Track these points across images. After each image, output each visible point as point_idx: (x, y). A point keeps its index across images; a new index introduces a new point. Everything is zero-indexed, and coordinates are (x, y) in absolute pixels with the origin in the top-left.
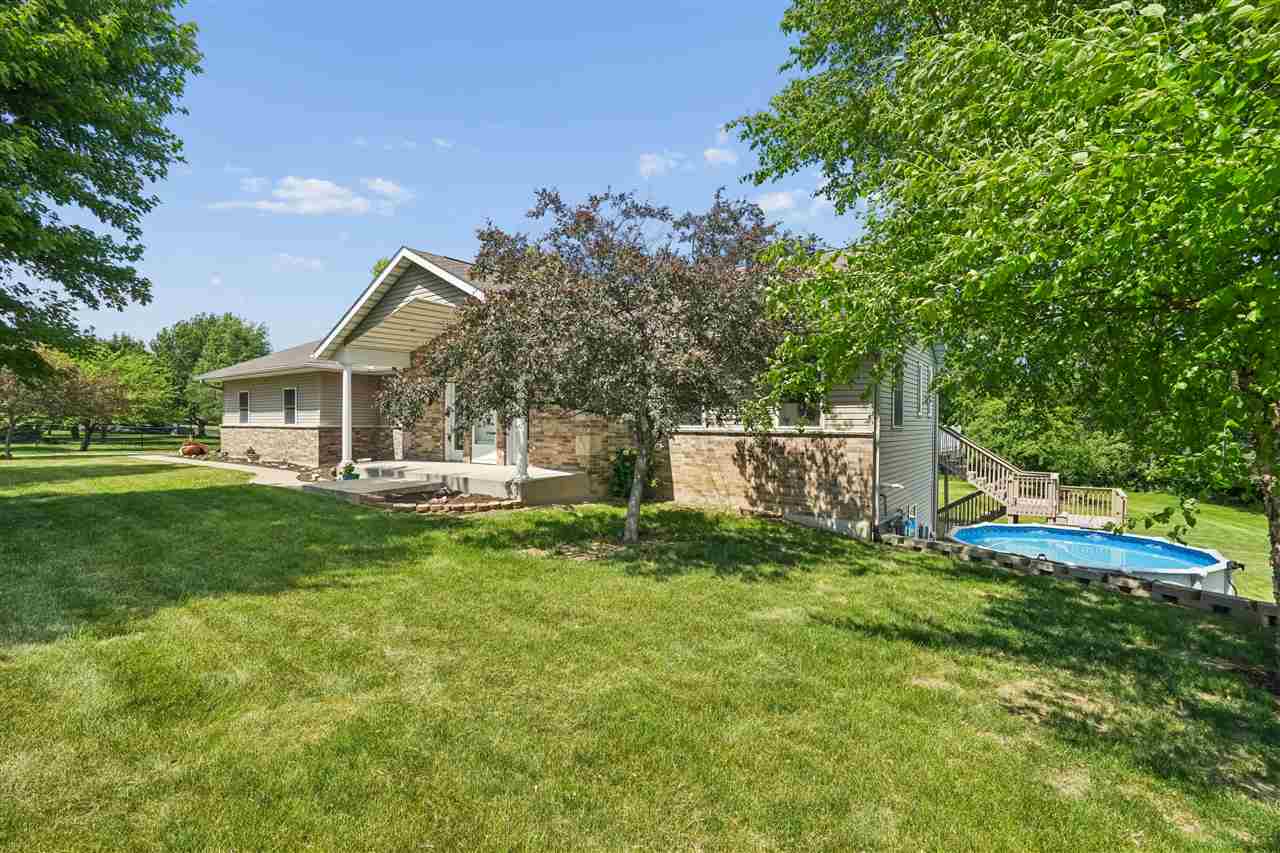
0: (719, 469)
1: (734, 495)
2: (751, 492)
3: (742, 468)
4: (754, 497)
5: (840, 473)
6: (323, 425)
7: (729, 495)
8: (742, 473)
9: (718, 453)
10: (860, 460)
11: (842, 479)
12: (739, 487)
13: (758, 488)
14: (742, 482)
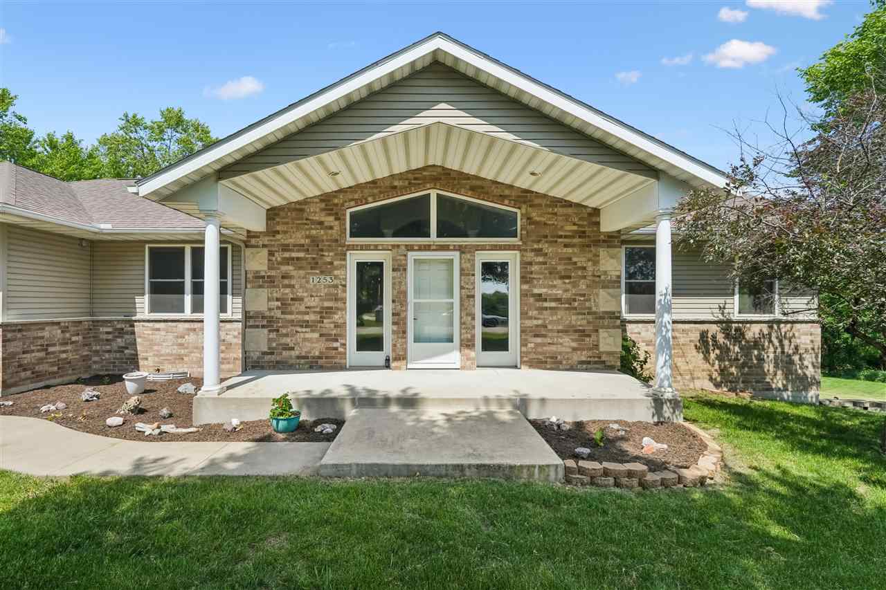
0: (683, 356)
1: (698, 378)
2: (715, 375)
3: (706, 354)
4: (719, 379)
5: (794, 353)
6: (7, 320)
7: (693, 379)
8: (706, 359)
9: (682, 341)
10: (812, 341)
11: (796, 358)
12: (703, 370)
13: (722, 371)
14: (707, 366)
